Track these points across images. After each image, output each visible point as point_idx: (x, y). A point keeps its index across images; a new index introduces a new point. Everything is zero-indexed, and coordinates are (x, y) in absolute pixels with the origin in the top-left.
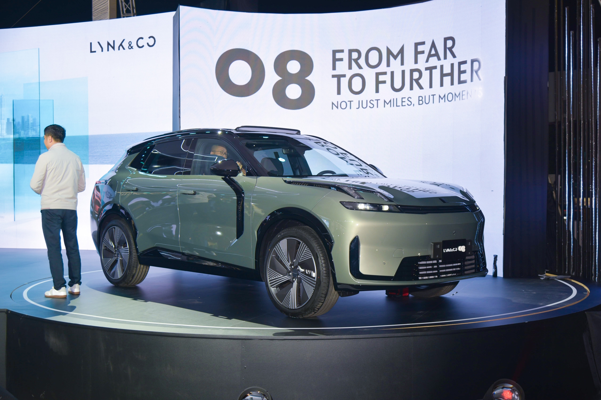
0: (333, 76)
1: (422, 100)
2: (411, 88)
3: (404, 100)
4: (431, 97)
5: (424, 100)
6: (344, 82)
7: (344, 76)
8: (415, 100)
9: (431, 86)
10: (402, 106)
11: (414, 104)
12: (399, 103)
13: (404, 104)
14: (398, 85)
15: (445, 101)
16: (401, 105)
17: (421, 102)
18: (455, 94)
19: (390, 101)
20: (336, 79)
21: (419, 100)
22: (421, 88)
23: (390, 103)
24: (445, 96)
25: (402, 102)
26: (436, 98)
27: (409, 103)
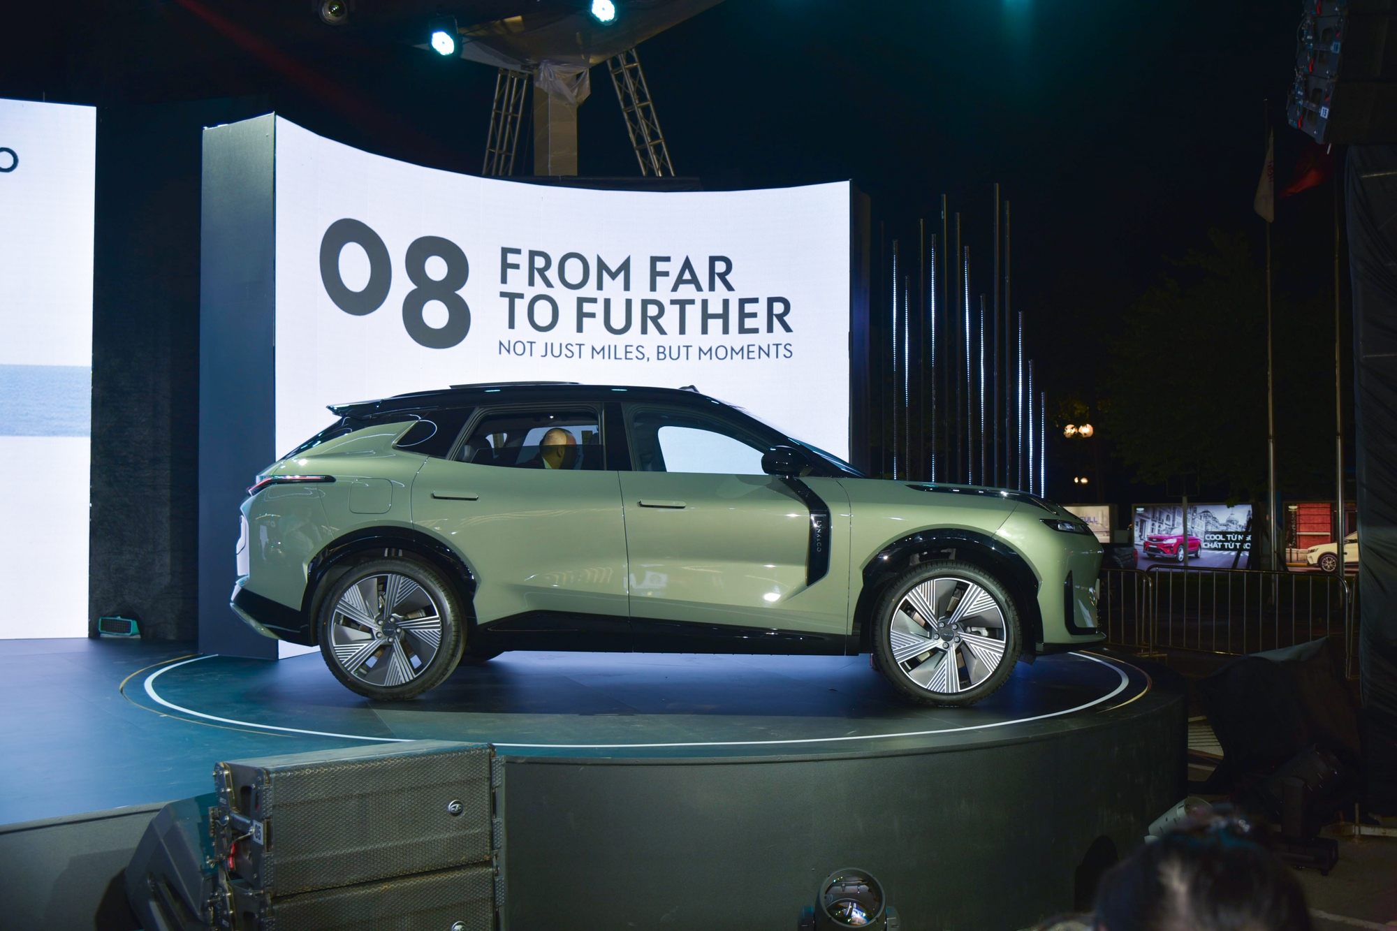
0: (503, 294)
1: (663, 353)
2: (644, 331)
3: (629, 349)
4: (683, 350)
5: (667, 352)
6: (521, 306)
7: (521, 296)
8: (651, 352)
9: (682, 331)
10: (626, 358)
11: (648, 359)
12: (621, 353)
13: (629, 355)
14: (618, 321)
15: (711, 359)
16: (623, 357)
17: (662, 356)
18: (732, 349)
19: (603, 349)
20: (506, 300)
21: (659, 353)
22: (662, 332)
23: (602, 352)
24: (710, 349)
25: (626, 352)
26: (694, 352)
27: (640, 356)
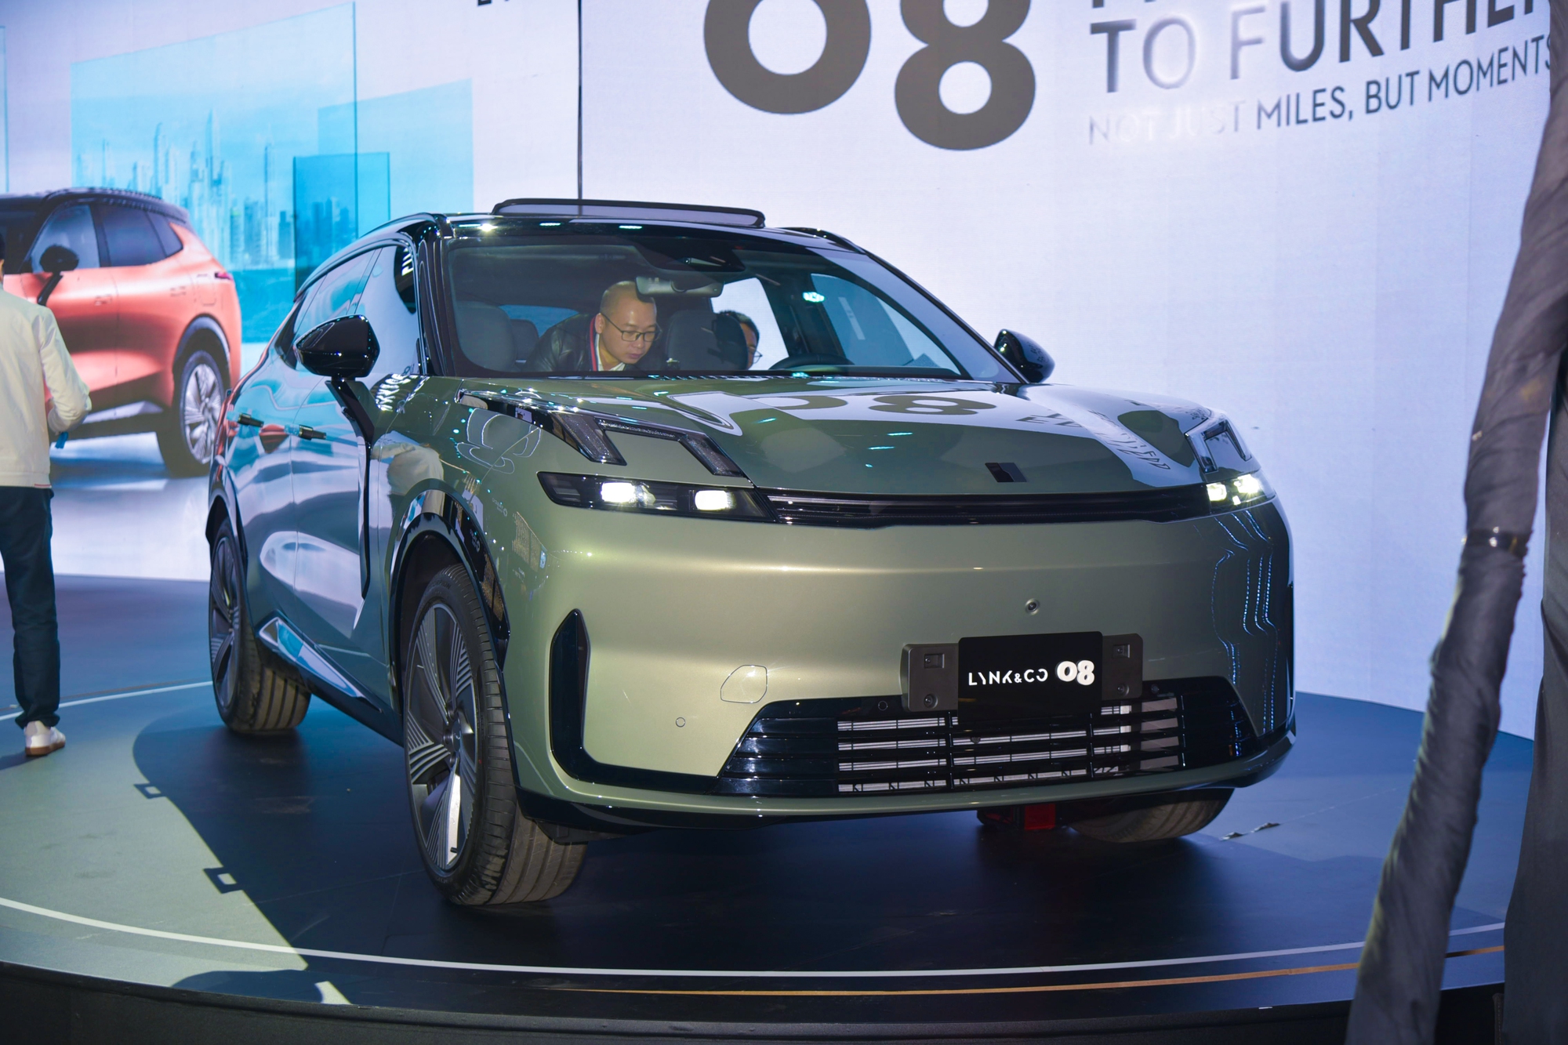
0: (1096, 29)
1: (1376, 96)
2: (1345, 56)
3: (1320, 98)
4: (1406, 81)
5: (1382, 95)
6: (1130, 44)
7: (1128, 26)
8: (1354, 99)
9: (1405, 44)
10: (1315, 119)
11: (1351, 113)
12: (1306, 112)
13: (1320, 112)
14: (1301, 48)
15: (1447, 95)
16: (1309, 117)
17: (1374, 103)
18: (1480, 67)
19: (1278, 106)
20: (1103, 38)
21: (1369, 97)
22: (1375, 49)
23: (1276, 113)
24: (1446, 75)
25: (1316, 105)
26: (1422, 81)
27: (1337, 110)
